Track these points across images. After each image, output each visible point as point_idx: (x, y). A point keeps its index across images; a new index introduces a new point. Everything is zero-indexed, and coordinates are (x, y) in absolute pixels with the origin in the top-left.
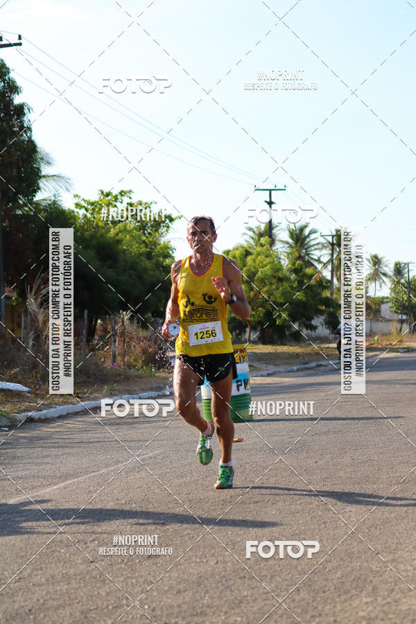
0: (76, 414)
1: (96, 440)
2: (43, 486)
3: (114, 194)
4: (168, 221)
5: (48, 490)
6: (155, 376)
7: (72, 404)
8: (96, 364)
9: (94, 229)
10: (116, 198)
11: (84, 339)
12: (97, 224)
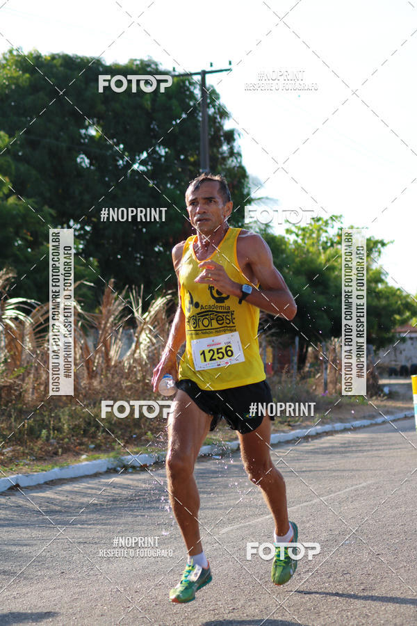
0: (288, 442)
1: (308, 469)
2: (254, 515)
3: (325, 219)
4: (379, 245)
5: (260, 520)
6: (367, 404)
7: (284, 432)
8: (308, 392)
9: (305, 254)
10: (326, 223)
11: (296, 367)
12: (308, 250)
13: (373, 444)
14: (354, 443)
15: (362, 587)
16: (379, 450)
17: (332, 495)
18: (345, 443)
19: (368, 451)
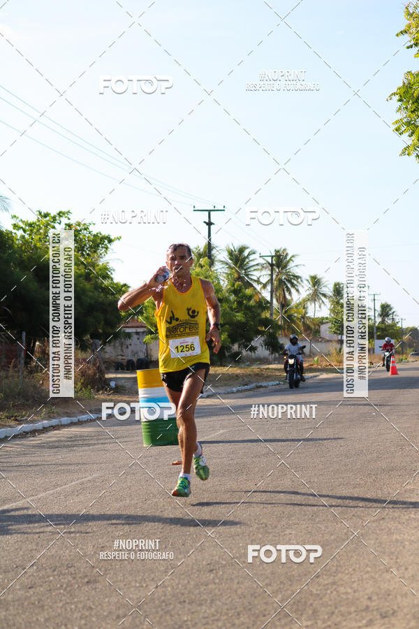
0: (14, 437)
1: (34, 464)
3: (52, 215)
4: (106, 242)
6: (94, 398)
7: (10, 426)
8: (34, 387)
9: (33, 250)
10: (54, 219)
11: (23, 361)
12: (35, 246)
13: (100, 437)
14: (81, 436)
15: (86, 580)
16: (105, 443)
17: (59, 489)
18: (71, 437)
19: (95, 444)
